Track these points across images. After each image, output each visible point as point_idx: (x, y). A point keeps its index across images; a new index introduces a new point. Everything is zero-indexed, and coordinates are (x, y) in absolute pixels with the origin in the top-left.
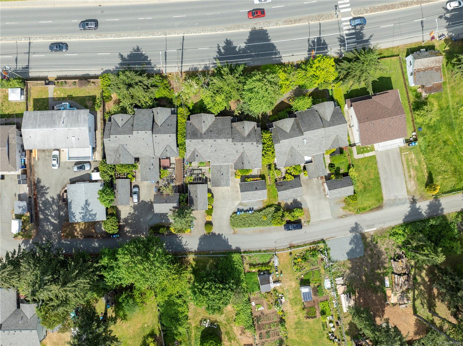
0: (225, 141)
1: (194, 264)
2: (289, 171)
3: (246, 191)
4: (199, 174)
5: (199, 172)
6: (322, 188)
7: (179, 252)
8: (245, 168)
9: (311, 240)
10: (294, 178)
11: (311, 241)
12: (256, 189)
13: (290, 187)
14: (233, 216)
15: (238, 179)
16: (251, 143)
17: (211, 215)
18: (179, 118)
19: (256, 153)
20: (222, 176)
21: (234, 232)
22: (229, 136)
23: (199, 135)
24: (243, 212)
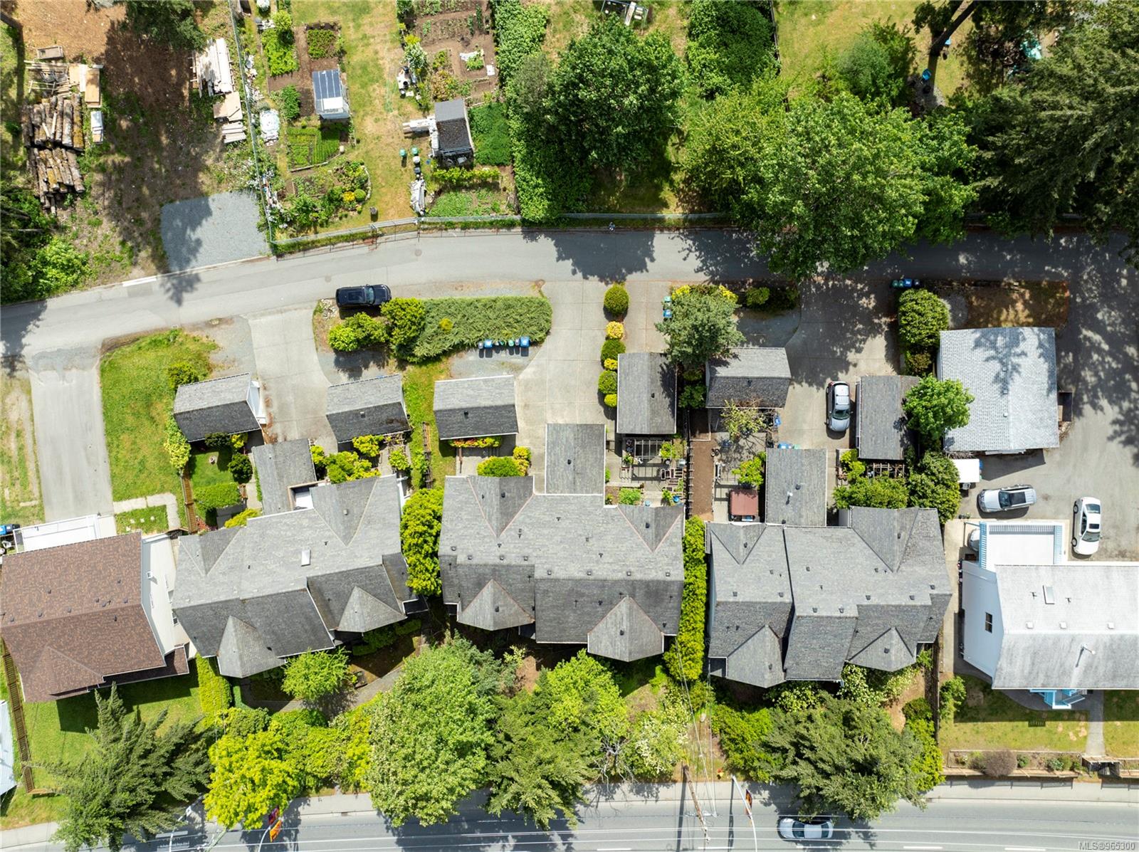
0: (556, 569)
1: (667, 194)
2: (367, 463)
3: (497, 408)
4: (639, 465)
5: (641, 472)
6: (274, 409)
7: (709, 229)
8: (497, 479)
9: (312, 257)
10: (351, 444)
11: (312, 252)
12: (466, 414)
13: (363, 416)
14: (542, 335)
15: (522, 444)
16: (474, 561)
17: (607, 338)
18: (699, 647)
19: (460, 526)
20: (570, 456)
21: (539, 286)
22: (542, 586)
23: (640, 593)
24: (511, 343)
